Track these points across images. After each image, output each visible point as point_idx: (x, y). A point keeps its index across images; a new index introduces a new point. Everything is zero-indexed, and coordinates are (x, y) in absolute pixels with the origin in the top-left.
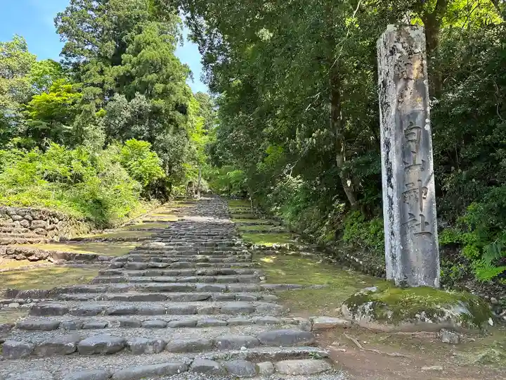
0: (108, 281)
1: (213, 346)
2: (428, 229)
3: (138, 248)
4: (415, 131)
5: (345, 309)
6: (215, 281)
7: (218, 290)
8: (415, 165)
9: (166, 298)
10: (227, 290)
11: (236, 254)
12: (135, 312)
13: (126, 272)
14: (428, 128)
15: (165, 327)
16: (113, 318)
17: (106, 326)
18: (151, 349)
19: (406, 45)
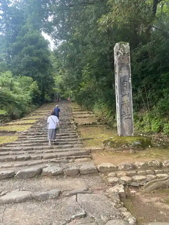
0: (22, 140)
1: (57, 157)
2: (130, 117)
3: (31, 127)
4: (126, 83)
5: (103, 145)
6: (60, 138)
7: (62, 141)
8: (125, 95)
9: (43, 145)
10: (65, 141)
11: (71, 127)
12: (33, 149)
13: (27, 136)
14: (130, 81)
15: (42, 153)
16: (26, 151)
17: (24, 153)
18: (38, 158)
19: (123, 51)
